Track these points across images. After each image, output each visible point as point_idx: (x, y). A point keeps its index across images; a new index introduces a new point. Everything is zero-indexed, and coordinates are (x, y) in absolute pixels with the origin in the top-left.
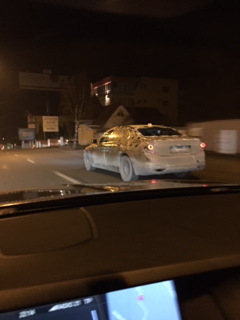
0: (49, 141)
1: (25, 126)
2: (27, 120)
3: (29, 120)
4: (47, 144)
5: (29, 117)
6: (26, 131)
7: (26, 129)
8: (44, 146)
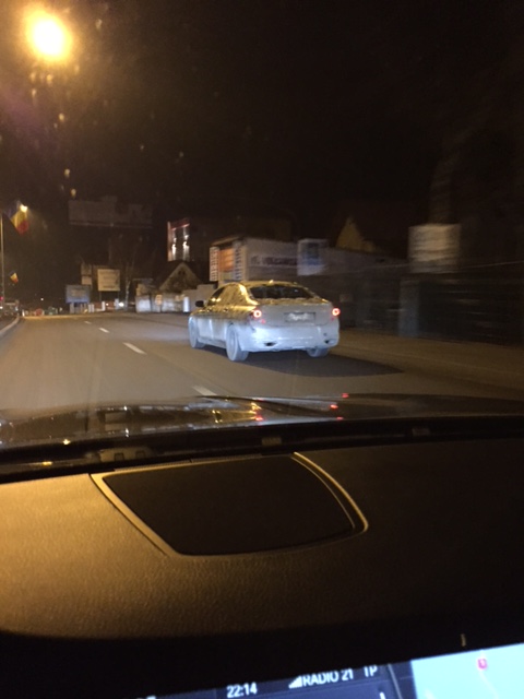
0: (103, 303)
1: (77, 281)
2: (80, 272)
3: (83, 272)
4: (101, 307)
5: (83, 267)
6: (78, 289)
7: (78, 286)
8: (98, 310)
